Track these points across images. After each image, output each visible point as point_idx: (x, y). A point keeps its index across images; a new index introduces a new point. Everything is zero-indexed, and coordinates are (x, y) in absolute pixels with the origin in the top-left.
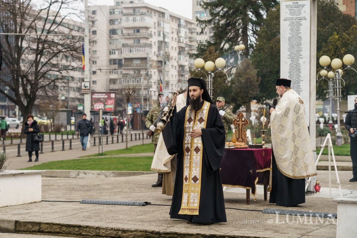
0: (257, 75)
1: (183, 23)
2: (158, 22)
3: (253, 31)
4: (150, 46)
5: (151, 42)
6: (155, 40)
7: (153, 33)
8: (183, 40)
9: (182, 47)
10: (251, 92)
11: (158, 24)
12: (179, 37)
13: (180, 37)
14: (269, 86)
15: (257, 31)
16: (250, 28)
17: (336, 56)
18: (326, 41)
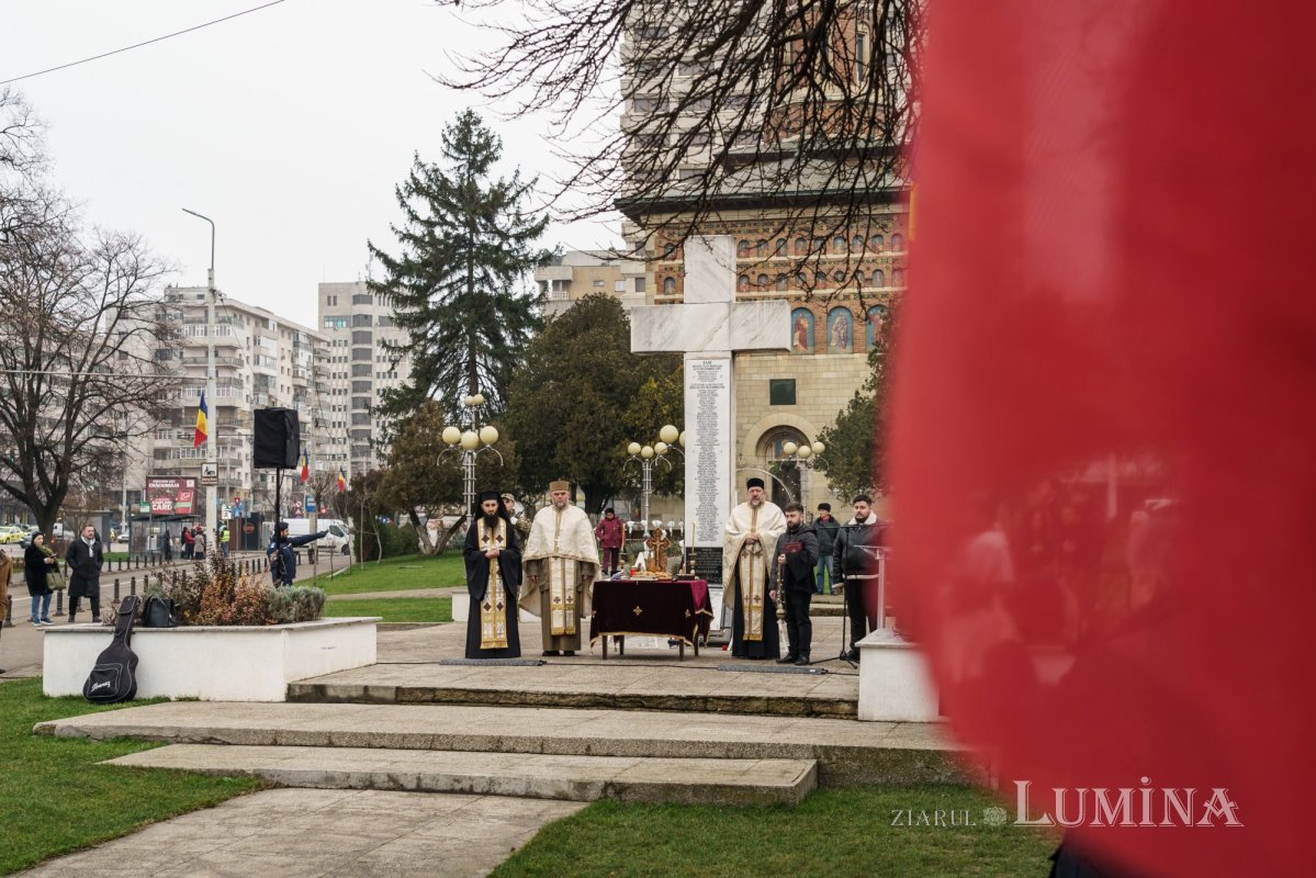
0: (516, 451)
1: (303, 339)
2: (255, 337)
3: (486, 366)
4: (239, 383)
5: (240, 375)
6: (247, 371)
7: (244, 358)
8: (303, 372)
9: (301, 387)
10: (504, 481)
11: (255, 341)
12: (296, 367)
13: (298, 366)
14: (535, 470)
15: (496, 368)
16: (483, 362)
17: (654, 419)
18: (636, 393)
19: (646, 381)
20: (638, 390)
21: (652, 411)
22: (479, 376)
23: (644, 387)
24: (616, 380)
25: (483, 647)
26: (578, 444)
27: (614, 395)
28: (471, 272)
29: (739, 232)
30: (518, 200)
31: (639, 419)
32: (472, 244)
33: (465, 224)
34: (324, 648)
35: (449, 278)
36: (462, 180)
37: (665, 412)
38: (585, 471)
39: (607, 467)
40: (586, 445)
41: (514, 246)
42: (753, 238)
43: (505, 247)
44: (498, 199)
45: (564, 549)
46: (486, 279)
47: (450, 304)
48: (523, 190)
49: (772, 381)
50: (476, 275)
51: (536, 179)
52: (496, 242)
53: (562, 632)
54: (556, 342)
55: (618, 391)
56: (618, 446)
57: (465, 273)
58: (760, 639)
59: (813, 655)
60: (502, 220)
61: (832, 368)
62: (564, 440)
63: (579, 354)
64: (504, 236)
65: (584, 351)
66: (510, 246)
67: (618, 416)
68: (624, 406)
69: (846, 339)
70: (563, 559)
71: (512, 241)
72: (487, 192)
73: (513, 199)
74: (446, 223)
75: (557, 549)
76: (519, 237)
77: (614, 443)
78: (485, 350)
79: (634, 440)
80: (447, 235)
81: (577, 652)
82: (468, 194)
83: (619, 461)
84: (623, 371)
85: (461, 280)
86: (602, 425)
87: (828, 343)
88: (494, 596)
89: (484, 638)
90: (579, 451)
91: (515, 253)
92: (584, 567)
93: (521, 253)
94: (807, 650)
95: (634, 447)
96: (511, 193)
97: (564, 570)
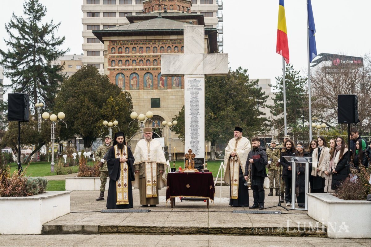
3: (40, 93)
15: (44, 94)
16: (39, 91)
17: (112, 112)
18: (105, 102)
19: (109, 98)
20: (106, 101)
21: (111, 109)
22: (38, 96)
23: (108, 100)
24: (98, 97)
25: (117, 204)
26: (83, 121)
27: (97, 103)
28: (35, 57)
29: (139, 44)
30: (53, 31)
31: (106, 112)
32: (35, 47)
33: (33, 39)
34: (54, 207)
35: (26, 59)
36: (32, 22)
37: (116, 109)
38: (85, 131)
39: (95, 130)
40: (86, 122)
41: (51, 48)
42: (144, 46)
43: (48, 48)
44: (45, 30)
45: (152, 159)
46: (40, 60)
47: (27, 69)
48: (55, 27)
49: (151, 99)
50: (36, 59)
51: (60, 23)
52: (44, 46)
53: (152, 196)
54: (74, 83)
55: (98, 101)
56: (98, 122)
57: (33, 58)
58: (237, 198)
59: (266, 205)
60: (47, 38)
61: (174, 94)
62: (78, 120)
63: (83, 87)
64: (48, 44)
65: (85, 86)
66: (50, 48)
67: (98, 111)
68: (101, 107)
69: (179, 84)
70: (151, 163)
71: (50, 46)
72: (41, 28)
73: (51, 31)
74: (25, 39)
75: (149, 159)
76: (53, 45)
77: (97, 121)
78: (40, 87)
79: (105, 120)
80: (26, 43)
81: (157, 205)
82: (33, 28)
83: (99, 128)
84: (100, 94)
85: (31, 60)
86: (93, 114)
87: (172, 85)
88: (123, 180)
89: (118, 200)
90: (83, 124)
91: (52, 51)
92: (160, 166)
93: (54, 51)
94: (262, 203)
95: (105, 122)
96: (50, 28)
97: (152, 168)
